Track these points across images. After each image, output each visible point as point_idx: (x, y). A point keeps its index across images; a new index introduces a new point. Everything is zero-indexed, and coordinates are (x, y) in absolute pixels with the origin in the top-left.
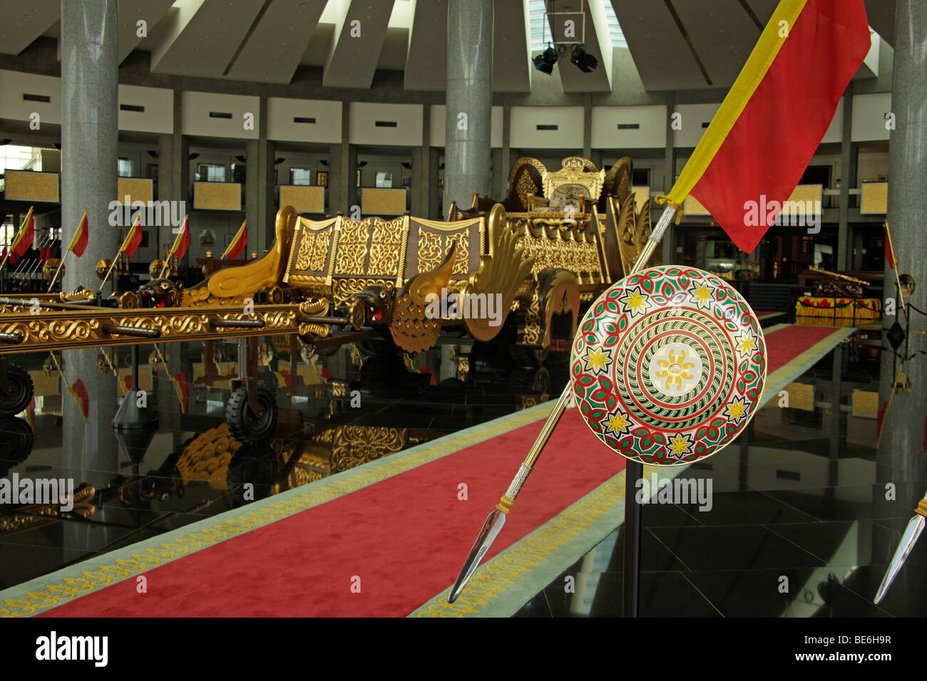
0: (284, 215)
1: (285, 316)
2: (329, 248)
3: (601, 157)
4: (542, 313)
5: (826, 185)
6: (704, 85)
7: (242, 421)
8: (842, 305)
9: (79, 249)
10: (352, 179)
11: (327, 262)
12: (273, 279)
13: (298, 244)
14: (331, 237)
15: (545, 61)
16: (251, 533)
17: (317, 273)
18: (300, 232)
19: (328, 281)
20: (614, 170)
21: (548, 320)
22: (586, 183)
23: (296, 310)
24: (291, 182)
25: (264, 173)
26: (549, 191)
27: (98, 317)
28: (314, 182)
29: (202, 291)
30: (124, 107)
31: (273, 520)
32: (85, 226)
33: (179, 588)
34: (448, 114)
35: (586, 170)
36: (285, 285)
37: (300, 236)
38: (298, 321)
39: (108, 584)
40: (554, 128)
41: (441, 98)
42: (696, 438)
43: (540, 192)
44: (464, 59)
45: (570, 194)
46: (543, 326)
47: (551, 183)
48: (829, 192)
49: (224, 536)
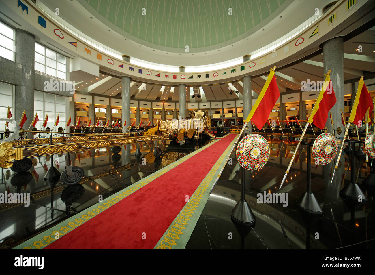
0: (159, 120)
1: (162, 137)
2: (166, 125)
3: (203, 110)
4: (198, 134)
5: (233, 113)
6: (215, 99)
7: (156, 154)
8: (236, 131)
9: (125, 125)
10: (165, 114)
11: (166, 127)
12: (157, 130)
13: (161, 124)
14: (166, 123)
15: (193, 96)
16: (162, 175)
17: (164, 129)
18: (161, 122)
19: (166, 130)
20: (205, 112)
21: (199, 135)
22: (201, 114)
23: (164, 135)
24: (156, 114)
25: (152, 113)
26: (196, 115)
27: (134, 138)
28: (159, 114)
29: (147, 132)
30: (131, 104)
31: (165, 172)
32: (126, 121)
33: (153, 188)
34: (180, 104)
35: (201, 112)
36: (159, 131)
37: (161, 123)
38: (164, 137)
39: (140, 188)
40: (194, 106)
41: (178, 102)
42: (259, 165)
43: (195, 115)
44: (182, 96)
45: (199, 116)
46: (198, 136)
47: (196, 114)
48: (233, 114)
49: (158, 176)
